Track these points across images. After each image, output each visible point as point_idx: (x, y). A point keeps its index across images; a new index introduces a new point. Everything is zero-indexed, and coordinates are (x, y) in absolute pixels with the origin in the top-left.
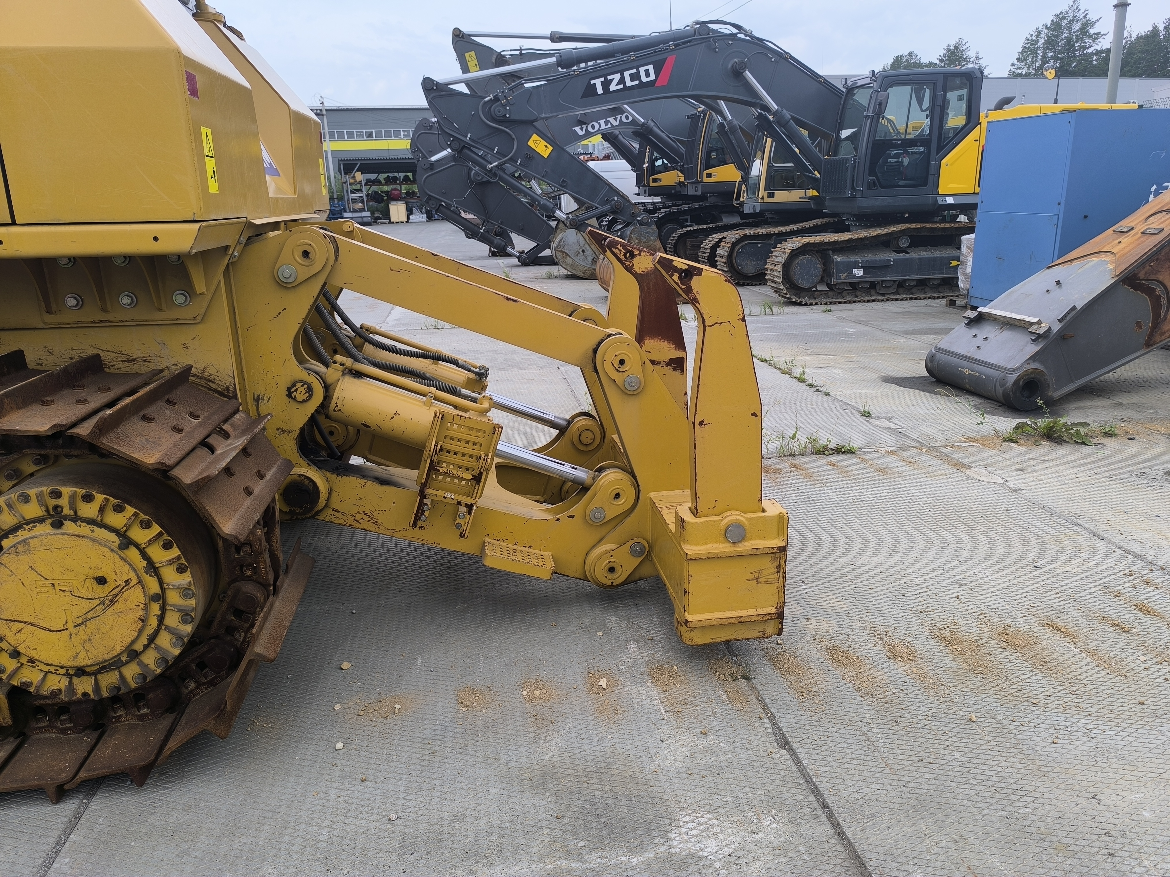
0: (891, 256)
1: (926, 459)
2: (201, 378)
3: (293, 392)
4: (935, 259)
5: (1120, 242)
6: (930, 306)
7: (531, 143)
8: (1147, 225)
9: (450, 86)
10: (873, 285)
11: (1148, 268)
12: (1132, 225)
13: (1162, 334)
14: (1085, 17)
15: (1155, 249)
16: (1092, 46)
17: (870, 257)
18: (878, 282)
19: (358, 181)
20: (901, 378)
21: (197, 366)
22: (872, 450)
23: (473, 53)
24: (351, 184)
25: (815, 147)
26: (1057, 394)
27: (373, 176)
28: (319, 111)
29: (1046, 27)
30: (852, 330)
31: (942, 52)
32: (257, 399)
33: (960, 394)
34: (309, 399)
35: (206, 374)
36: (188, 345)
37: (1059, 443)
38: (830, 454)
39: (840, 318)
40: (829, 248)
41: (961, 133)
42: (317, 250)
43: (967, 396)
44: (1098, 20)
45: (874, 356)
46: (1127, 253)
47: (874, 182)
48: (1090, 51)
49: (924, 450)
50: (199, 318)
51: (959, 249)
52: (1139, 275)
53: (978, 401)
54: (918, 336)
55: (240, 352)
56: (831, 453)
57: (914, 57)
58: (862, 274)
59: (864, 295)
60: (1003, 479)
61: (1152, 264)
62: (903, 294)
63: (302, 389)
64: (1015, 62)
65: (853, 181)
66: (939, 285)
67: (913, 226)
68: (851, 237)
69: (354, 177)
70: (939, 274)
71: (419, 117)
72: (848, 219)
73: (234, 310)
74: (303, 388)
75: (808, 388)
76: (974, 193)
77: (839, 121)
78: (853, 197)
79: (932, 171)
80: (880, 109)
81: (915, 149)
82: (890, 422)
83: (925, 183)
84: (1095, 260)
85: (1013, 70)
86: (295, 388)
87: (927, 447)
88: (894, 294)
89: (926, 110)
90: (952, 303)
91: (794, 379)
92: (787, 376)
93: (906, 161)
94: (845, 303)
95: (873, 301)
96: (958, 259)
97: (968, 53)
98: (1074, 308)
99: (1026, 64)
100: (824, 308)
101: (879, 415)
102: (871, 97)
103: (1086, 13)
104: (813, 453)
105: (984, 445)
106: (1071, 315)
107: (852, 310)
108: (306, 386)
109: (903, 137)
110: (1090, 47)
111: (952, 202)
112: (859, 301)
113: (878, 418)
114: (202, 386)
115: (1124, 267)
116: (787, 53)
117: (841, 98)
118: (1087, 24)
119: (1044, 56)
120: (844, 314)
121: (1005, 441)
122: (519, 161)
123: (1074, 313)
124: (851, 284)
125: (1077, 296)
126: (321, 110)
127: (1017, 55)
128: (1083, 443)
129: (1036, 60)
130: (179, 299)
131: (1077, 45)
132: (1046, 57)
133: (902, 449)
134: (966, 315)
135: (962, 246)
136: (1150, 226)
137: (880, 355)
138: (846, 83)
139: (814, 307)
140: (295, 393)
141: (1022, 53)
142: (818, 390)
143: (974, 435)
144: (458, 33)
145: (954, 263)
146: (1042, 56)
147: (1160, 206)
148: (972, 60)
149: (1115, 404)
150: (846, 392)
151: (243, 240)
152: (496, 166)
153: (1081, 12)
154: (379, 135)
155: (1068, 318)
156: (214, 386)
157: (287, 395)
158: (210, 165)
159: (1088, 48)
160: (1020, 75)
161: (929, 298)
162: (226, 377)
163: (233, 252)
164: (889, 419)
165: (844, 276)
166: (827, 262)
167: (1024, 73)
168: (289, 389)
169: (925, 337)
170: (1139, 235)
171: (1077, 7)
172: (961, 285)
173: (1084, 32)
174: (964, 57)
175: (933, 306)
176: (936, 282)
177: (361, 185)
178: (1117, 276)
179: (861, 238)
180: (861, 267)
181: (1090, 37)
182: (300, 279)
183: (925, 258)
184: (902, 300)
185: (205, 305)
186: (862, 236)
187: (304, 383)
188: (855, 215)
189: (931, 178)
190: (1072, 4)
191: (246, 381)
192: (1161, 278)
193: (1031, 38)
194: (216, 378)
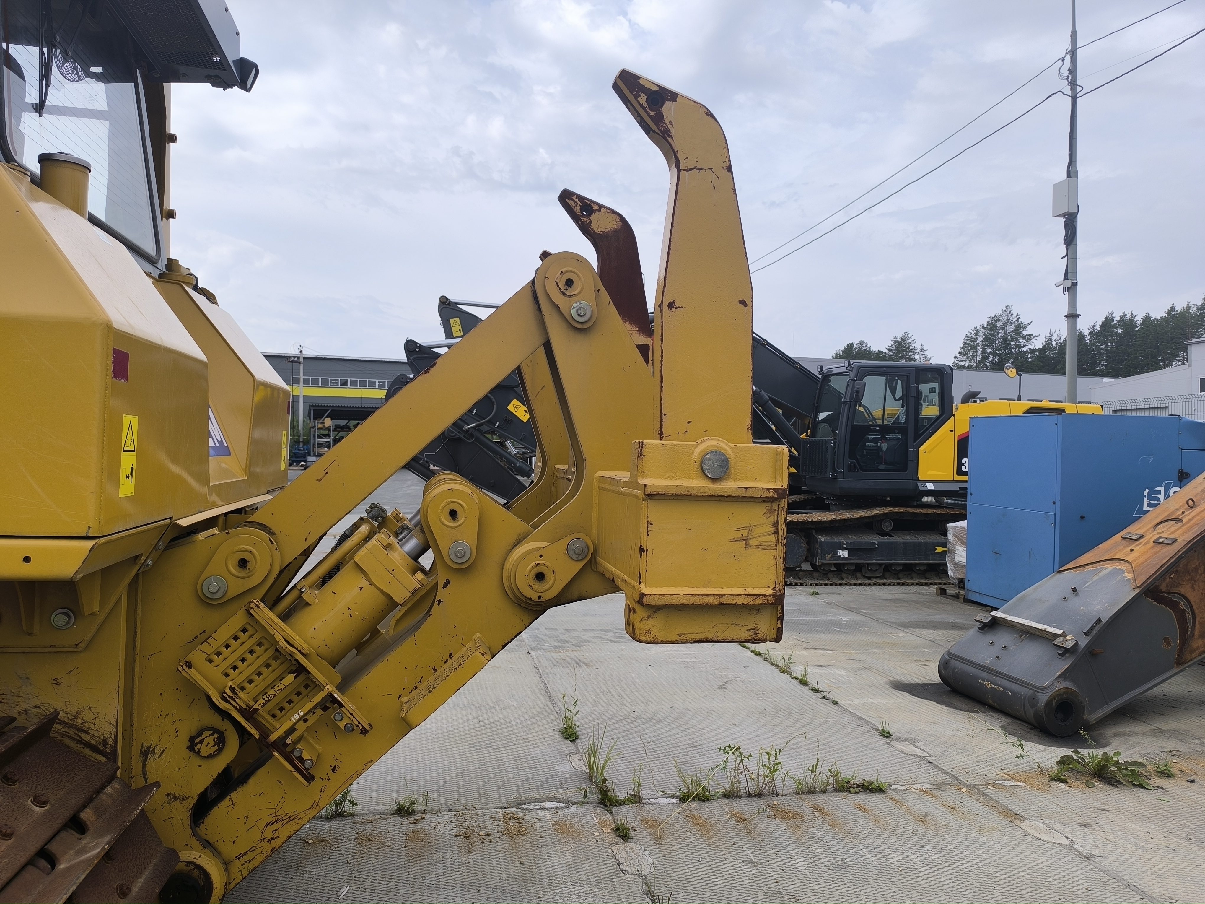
0: (876, 539)
1: (971, 805)
2: (70, 726)
3: (197, 744)
4: (920, 544)
5: (1132, 550)
6: (919, 594)
7: (510, 407)
8: (1158, 533)
9: (432, 349)
10: (859, 568)
11: (1168, 580)
12: (1141, 532)
13: (1192, 651)
14: (1017, 320)
15: (1173, 560)
16: (1026, 345)
17: (853, 538)
18: (864, 565)
19: (326, 426)
20: (912, 684)
21: (68, 710)
22: (904, 788)
23: (458, 319)
24: (319, 429)
25: (791, 425)
26: (1093, 717)
27: (342, 423)
28: (296, 359)
29: (983, 327)
30: (845, 619)
31: (890, 343)
32: (146, 753)
33: (983, 709)
34: (218, 754)
35: (79, 721)
36: (61, 681)
37: (1113, 785)
38: (856, 793)
39: (830, 603)
40: (812, 527)
41: (936, 423)
42: (258, 558)
43: (991, 713)
44: (1029, 324)
45: (876, 653)
46: (1143, 563)
47: (854, 465)
48: (1024, 349)
49: (964, 790)
50: (83, 645)
51: (945, 535)
52: (1161, 588)
53: (1006, 720)
54: (917, 630)
55: (133, 687)
56: (857, 790)
57: (864, 345)
58: (846, 556)
59: (850, 577)
60: (1067, 838)
61: (1172, 576)
62: (889, 578)
63: (210, 740)
64: (958, 355)
65: (834, 462)
66: (926, 571)
67: (896, 510)
68: (834, 517)
69: (324, 423)
70: (925, 559)
71: (398, 372)
72: (827, 498)
73: (136, 632)
74: (212, 738)
75: (812, 693)
76: (953, 480)
77: (816, 405)
78: (835, 478)
79: (911, 457)
80: (857, 396)
81: (891, 436)
82: (915, 746)
83: (905, 469)
84: (1109, 567)
85: (957, 362)
86: (200, 738)
87: (967, 786)
88: (880, 578)
89: (899, 399)
90: (943, 592)
91: (795, 681)
92: (786, 676)
93: (885, 446)
94: (831, 585)
95: (860, 584)
96: (944, 545)
97: (914, 345)
98: (1099, 621)
99: (968, 358)
100: (810, 590)
101: (900, 735)
102: (848, 385)
103: (1018, 317)
104: (835, 789)
105: (1031, 785)
106: (1097, 629)
107: (840, 594)
108: (216, 736)
109: (880, 422)
110: (1025, 346)
111: (933, 488)
112: (846, 584)
113: (900, 740)
114: (69, 737)
115: (1143, 578)
116: (764, 340)
117: (817, 383)
118: (1019, 327)
119: (984, 352)
120: (834, 598)
121: (1052, 779)
122: (497, 424)
123: (1099, 626)
124: (836, 565)
125: (1099, 607)
126: (298, 358)
127: (959, 350)
128: (1141, 786)
129: (977, 355)
130: (60, 620)
131: (1013, 343)
132: (985, 353)
133: (939, 787)
134: (978, 618)
135: (948, 534)
136: (1161, 535)
137: (883, 653)
138: (822, 370)
139: (800, 588)
140: (199, 745)
141: (963, 348)
142: (824, 697)
143: (1014, 770)
144: (445, 300)
145: (939, 549)
146: (982, 351)
147: (1166, 514)
148: (918, 351)
149: (1154, 730)
150: (856, 701)
151: (161, 545)
152: (473, 427)
153: (1013, 316)
154: (354, 384)
155: (1094, 632)
156: (86, 737)
157: (188, 748)
158: (128, 461)
159: (1022, 347)
160: (963, 367)
161: (917, 584)
162: (106, 725)
163: (146, 561)
164: (913, 742)
165: (829, 556)
166: (810, 541)
167: (966, 365)
168: (192, 739)
169: (924, 632)
170: (1152, 544)
171: (1010, 312)
172: (950, 573)
173: (1018, 333)
174: (911, 348)
175: (923, 594)
176: (922, 568)
177: (329, 431)
178: (1139, 587)
179: (844, 520)
180: (846, 549)
181: (1023, 337)
182: (231, 594)
183: (910, 542)
184: (889, 584)
185: (94, 628)
186: (845, 517)
187: (215, 730)
188: (834, 495)
189: (910, 464)
190: (1005, 309)
191: (135, 727)
192: (1182, 591)
193: (970, 336)
194: (92, 726)
